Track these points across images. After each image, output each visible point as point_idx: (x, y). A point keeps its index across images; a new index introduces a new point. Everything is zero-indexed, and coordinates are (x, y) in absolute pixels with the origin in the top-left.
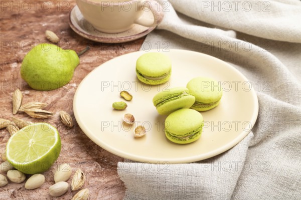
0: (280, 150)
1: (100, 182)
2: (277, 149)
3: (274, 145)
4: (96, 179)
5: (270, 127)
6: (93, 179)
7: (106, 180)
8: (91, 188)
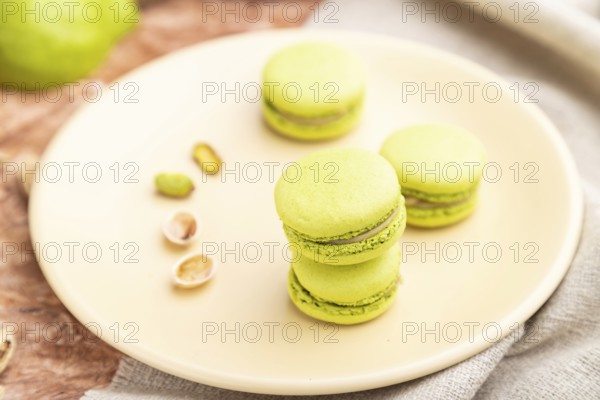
0: (587, 381)
1: (53, 374)
2: (579, 376)
3: (573, 364)
4: (47, 363)
5: (581, 307)
6: (36, 361)
7: (71, 371)
8: (21, 386)
